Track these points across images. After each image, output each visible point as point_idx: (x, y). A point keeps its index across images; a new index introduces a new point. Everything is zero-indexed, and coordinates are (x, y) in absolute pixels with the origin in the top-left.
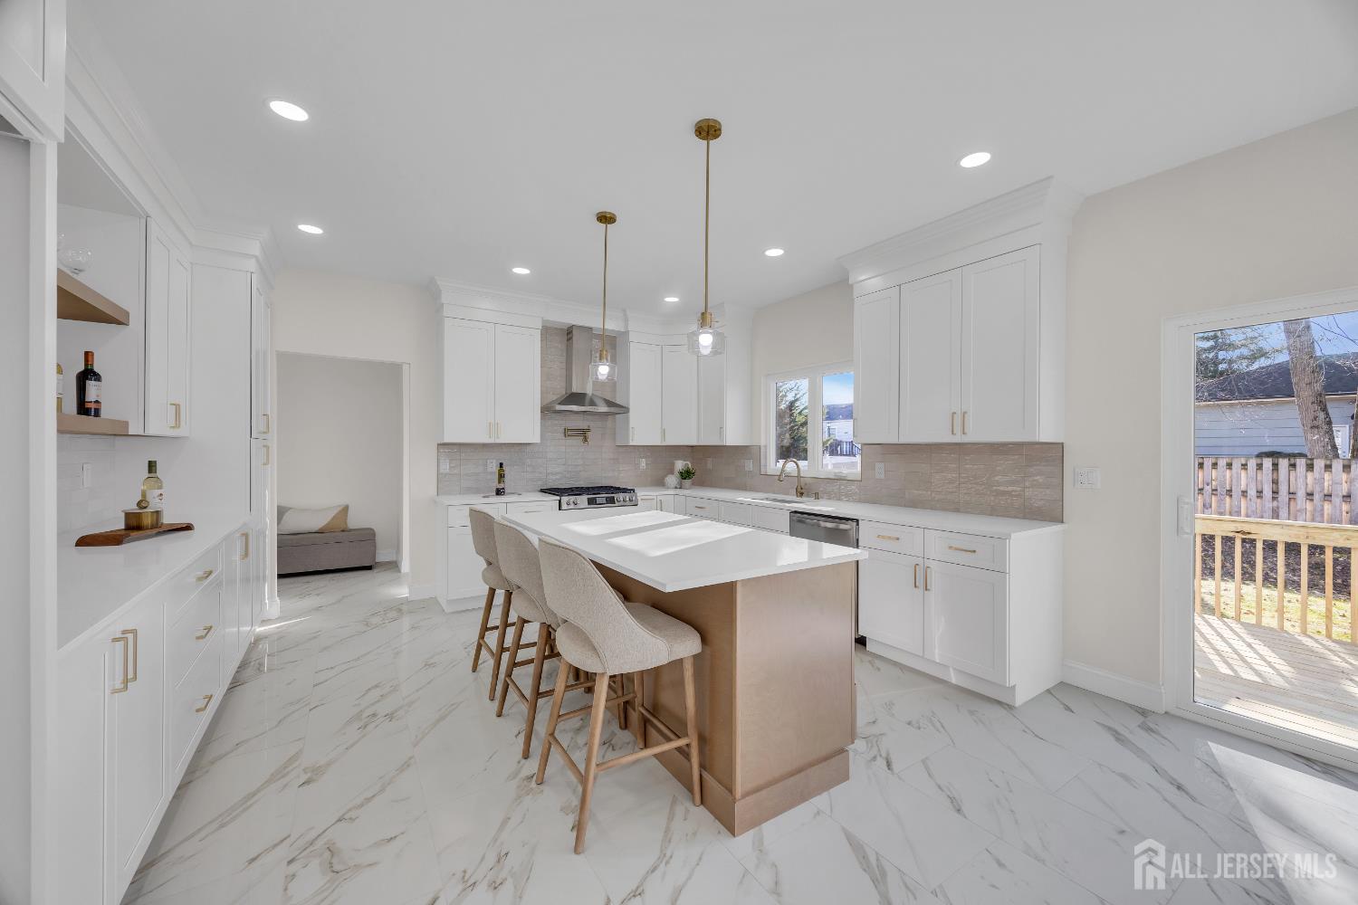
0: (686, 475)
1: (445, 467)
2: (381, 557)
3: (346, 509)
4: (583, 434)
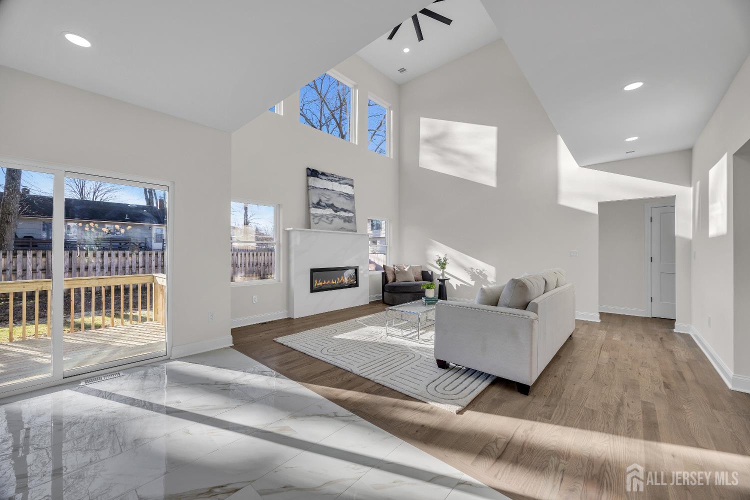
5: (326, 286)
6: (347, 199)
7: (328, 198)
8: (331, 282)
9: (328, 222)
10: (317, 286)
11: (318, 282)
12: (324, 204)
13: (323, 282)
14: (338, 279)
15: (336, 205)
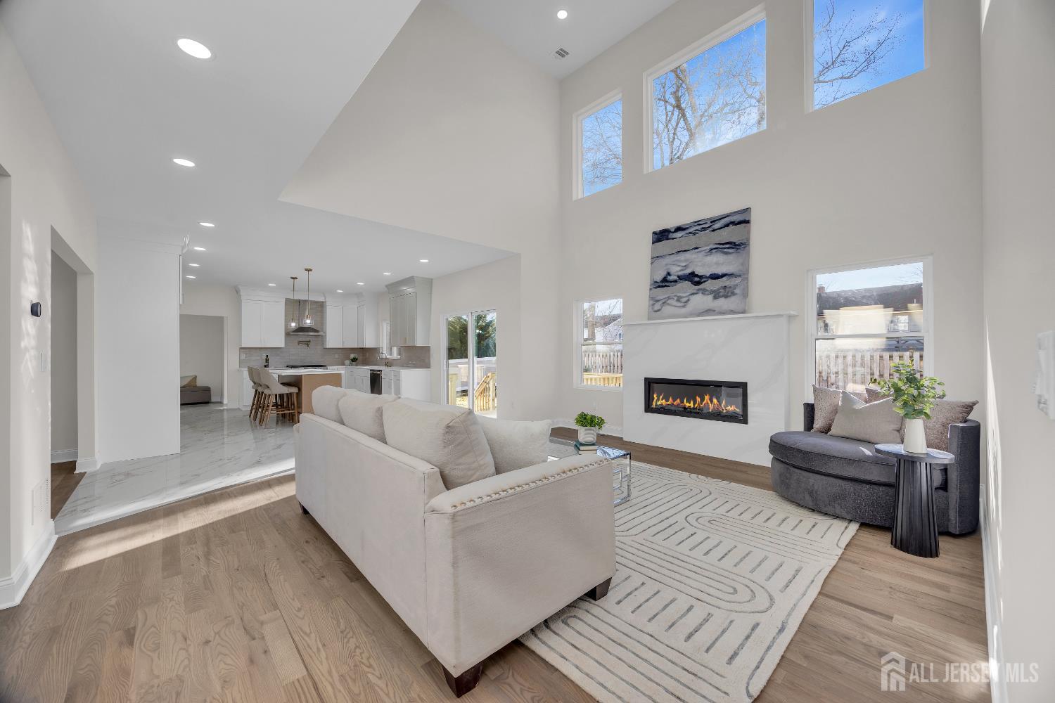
0: (354, 360)
1: (243, 357)
2: (213, 399)
3: (195, 377)
4: (307, 343)
5: (673, 408)
6: (726, 253)
7: (684, 264)
8: (682, 402)
9: (679, 304)
10: (656, 405)
11: (658, 399)
12: (676, 278)
13: (667, 401)
14: (698, 399)
15: (699, 271)
